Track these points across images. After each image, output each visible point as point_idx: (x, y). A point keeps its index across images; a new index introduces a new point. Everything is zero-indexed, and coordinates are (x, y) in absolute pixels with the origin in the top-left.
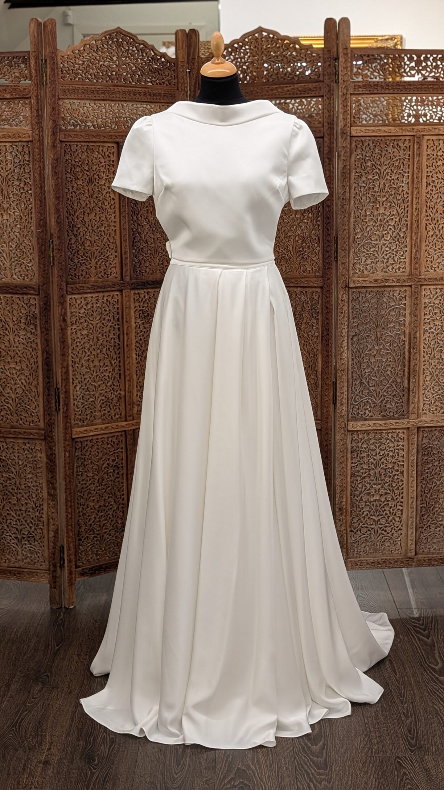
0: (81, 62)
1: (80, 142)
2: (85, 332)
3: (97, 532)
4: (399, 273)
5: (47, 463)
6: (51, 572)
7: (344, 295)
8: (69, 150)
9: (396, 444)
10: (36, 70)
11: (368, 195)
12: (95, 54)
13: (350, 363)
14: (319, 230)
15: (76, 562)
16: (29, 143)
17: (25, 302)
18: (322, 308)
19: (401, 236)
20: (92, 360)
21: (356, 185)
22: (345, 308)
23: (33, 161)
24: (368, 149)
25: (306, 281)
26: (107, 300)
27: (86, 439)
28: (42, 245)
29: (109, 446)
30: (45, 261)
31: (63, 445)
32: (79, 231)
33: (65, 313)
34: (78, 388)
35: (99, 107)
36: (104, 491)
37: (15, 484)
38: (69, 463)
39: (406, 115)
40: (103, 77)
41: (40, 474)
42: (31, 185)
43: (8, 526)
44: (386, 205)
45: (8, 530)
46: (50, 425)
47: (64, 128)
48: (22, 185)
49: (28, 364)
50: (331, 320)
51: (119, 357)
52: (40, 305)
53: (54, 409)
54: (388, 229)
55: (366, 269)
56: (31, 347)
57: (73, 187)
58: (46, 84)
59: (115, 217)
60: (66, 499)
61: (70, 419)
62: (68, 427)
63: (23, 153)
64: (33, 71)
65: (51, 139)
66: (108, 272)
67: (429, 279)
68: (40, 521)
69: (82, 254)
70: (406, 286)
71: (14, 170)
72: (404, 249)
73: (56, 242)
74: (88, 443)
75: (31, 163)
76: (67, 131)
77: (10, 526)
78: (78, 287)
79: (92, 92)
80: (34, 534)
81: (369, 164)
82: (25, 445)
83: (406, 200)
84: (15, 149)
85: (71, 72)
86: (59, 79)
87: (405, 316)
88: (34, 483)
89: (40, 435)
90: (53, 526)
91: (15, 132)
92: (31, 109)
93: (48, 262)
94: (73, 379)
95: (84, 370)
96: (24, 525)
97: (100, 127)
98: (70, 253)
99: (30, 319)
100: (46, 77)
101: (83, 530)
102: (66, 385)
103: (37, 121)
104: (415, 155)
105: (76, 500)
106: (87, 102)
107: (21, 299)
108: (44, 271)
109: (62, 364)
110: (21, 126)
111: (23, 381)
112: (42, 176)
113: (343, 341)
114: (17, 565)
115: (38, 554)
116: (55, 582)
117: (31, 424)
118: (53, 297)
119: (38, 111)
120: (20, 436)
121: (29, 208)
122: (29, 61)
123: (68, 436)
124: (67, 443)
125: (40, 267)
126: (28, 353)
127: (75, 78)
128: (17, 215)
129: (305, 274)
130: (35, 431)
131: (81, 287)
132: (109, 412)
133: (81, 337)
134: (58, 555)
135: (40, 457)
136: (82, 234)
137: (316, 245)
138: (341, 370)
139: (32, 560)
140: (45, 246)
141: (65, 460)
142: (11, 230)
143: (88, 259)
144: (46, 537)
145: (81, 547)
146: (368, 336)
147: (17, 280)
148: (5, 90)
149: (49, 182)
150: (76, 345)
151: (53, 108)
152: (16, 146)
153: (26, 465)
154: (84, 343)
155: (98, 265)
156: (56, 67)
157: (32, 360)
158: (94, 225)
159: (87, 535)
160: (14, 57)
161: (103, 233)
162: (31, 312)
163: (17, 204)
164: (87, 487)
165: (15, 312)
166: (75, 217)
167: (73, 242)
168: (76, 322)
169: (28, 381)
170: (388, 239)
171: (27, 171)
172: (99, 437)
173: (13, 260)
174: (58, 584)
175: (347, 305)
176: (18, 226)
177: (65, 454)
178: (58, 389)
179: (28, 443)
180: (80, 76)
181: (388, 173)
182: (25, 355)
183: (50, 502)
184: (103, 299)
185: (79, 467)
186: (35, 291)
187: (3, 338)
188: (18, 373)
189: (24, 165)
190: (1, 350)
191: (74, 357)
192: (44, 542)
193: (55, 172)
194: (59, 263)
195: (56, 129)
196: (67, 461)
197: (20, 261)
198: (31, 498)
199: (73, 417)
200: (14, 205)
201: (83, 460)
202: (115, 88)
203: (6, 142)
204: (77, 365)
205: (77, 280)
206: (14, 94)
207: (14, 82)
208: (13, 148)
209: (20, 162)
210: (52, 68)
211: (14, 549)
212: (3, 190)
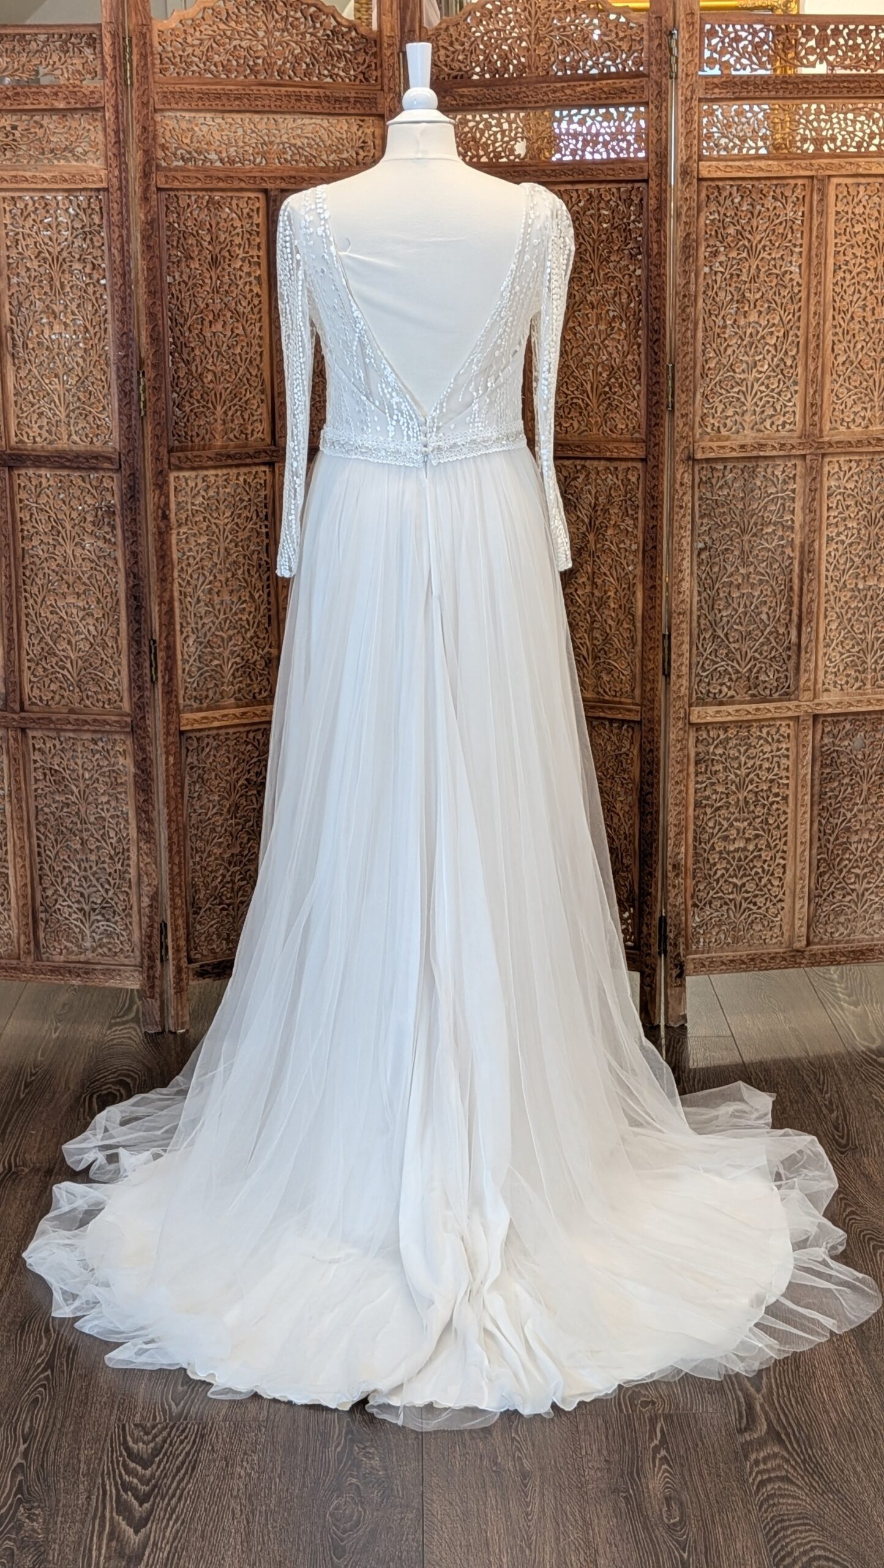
0: (197, 42)
1: (195, 190)
2: (203, 539)
3: (228, 902)
4: (783, 433)
5: (135, 775)
6: (145, 969)
7: (686, 475)
8: (175, 205)
9: (775, 746)
10: (114, 57)
11: (728, 288)
12: (222, 26)
13: (696, 599)
14: (639, 355)
15: (188, 952)
16: (101, 193)
17: (94, 483)
18: (644, 499)
19: (789, 363)
20: (216, 590)
21: (707, 270)
22: (687, 498)
23: (109, 226)
24: (728, 202)
25: (617, 448)
26: (245, 481)
27: (206, 733)
28: (126, 380)
29: (250, 747)
30: (130, 408)
31: (163, 743)
32: (192, 355)
33: (167, 504)
34: (191, 641)
36: (240, 827)
37: (77, 813)
38: (175, 776)
39: (798, 138)
40: (239, 69)
41: (123, 796)
42: (104, 270)
43: (65, 890)
44: (762, 306)
45: (65, 896)
46: (141, 707)
47: (164, 164)
48: (88, 270)
49: (100, 596)
50: (661, 520)
51: (268, 586)
52: (121, 490)
53: (148, 679)
54: (765, 352)
55: (725, 425)
56: (105, 565)
57: (182, 273)
58: (133, 83)
59: (260, 329)
60: (170, 839)
61: (176, 697)
62: (172, 711)
63: (90, 211)
64: (108, 59)
65: (141, 185)
66: (246, 429)
67: (837, 442)
68: (124, 879)
69: (199, 397)
70: (796, 457)
71: (73, 243)
72: (793, 389)
73: (150, 374)
74: (211, 740)
75: (105, 230)
76: (170, 170)
77: (69, 889)
78: (190, 456)
79: (218, 97)
80: (113, 903)
81: (731, 230)
82: (96, 744)
83: (798, 297)
84: (75, 204)
85: (178, 60)
86: (154, 73)
87: (793, 512)
88: (112, 812)
89: (123, 724)
90: (149, 888)
91: (73, 171)
92: (105, 129)
93: (136, 411)
94: (181, 624)
95: (202, 609)
96: (95, 886)
97: (232, 162)
98: (175, 395)
99: (103, 515)
100: (131, 69)
101: (202, 896)
102: (169, 635)
103: (114, 150)
104: (815, 213)
105: (189, 843)
106: (209, 116)
107: (87, 479)
108: (130, 427)
109: (161, 597)
110: (85, 161)
111: (92, 628)
112: (126, 253)
113: (683, 559)
114: (82, 958)
115: (122, 938)
116: (152, 987)
117: (107, 706)
118: (144, 475)
119: (117, 133)
120: (86, 727)
121: (101, 312)
122: (101, 43)
123: (173, 727)
124: (171, 739)
125: (121, 420)
126: (100, 577)
127: (186, 71)
128: (79, 326)
129: (614, 436)
130: (114, 718)
131: (196, 456)
132: (248, 685)
133: (197, 548)
134: (156, 939)
135: (123, 765)
136: (198, 359)
137: (634, 382)
138: (680, 613)
139: (110, 950)
141: (167, 770)
142: (68, 352)
143: (210, 405)
144: (135, 908)
145: (198, 927)
146: (726, 550)
147: (80, 443)
148: (56, 94)
150: (186, 562)
151: (145, 129)
152: (77, 197)
153: (98, 779)
154: (202, 559)
155: (229, 417)
156: (149, 50)
157: (107, 590)
158: (220, 344)
159: (208, 905)
160: (71, 35)
161: (238, 358)
162: (105, 503)
163: (79, 306)
164: (209, 819)
165: (75, 503)
166: (186, 328)
167: (182, 374)
168: (186, 519)
169: (99, 629)
170: (764, 369)
171: (96, 244)
172: (231, 731)
173: (71, 408)
174: (157, 990)
175: (690, 492)
176: (81, 345)
177: (167, 759)
178: (155, 642)
179: (102, 739)
180: (195, 68)
181: (764, 247)
182: (94, 581)
183: (142, 844)
184: (237, 479)
185: (194, 782)
186: (112, 463)
187: (51, 550)
188: (81, 614)
189: (90, 233)
190: (50, 572)
191: (184, 584)
192: (131, 916)
193: (149, 247)
194: (155, 412)
195: (151, 166)
196: (173, 773)
197: (84, 409)
198: (106, 838)
199: (182, 692)
200: (74, 306)
201: (200, 771)
202: (262, 88)
203: (57, 190)
204: (189, 599)
205: (190, 444)
206: (72, 101)
207: (71, 81)
208: (71, 201)
209: (83, 227)
210: (141, 54)
211: (77, 930)
212: (52, 279)
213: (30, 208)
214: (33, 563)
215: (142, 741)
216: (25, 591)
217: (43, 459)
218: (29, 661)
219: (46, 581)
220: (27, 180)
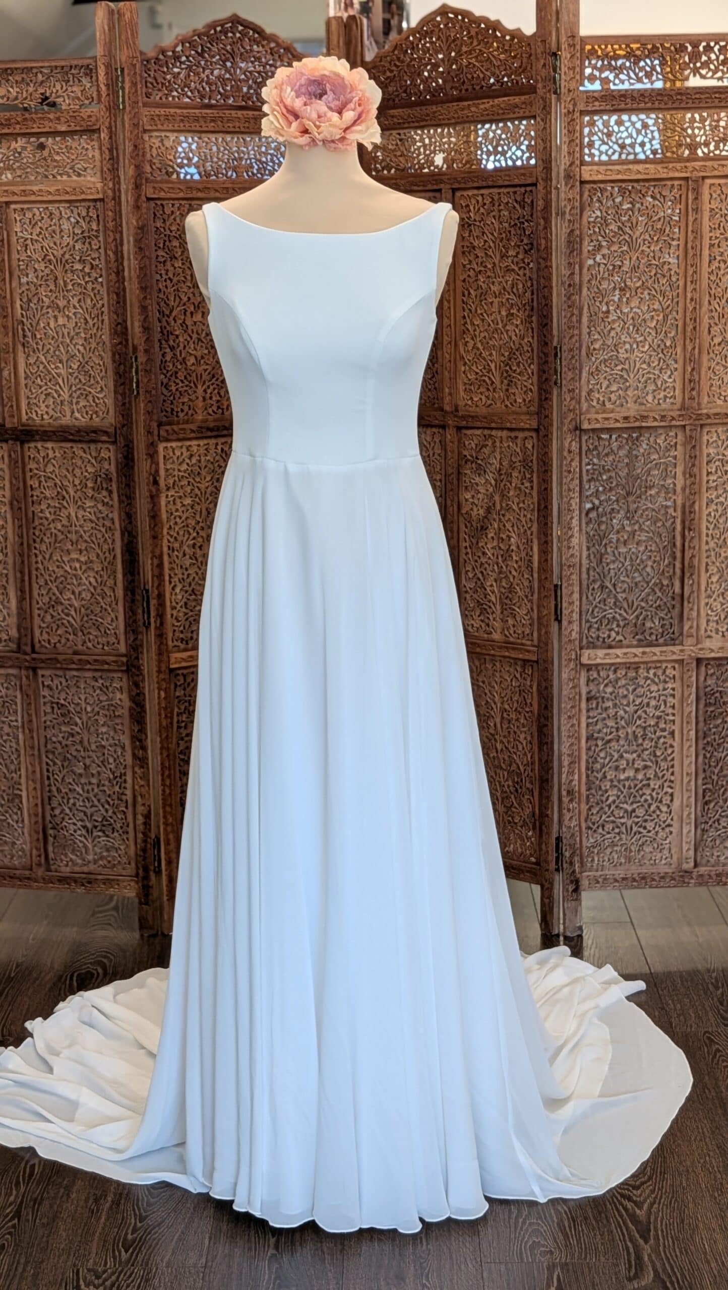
0: (176, 71)
1: (177, 200)
2: (188, 501)
4: (664, 406)
5: (131, 709)
6: (140, 878)
7: (574, 443)
8: (161, 212)
10: (108, 85)
11: (611, 278)
12: (198, 58)
13: (585, 553)
14: (532, 337)
16: (98, 203)
17: (94, 454)
18: (537, 465)
19: (668, 344)
20: (199, 544)
21: (591, 262)
22: (575, 463)
23: (105, 231)
24: (610, 202)
25: (515, 419)
26: (222, 450)
27: (191, 669)
28: (120, 364)
30: (124, 388)
31: (156, 680)
32: (177, 341)
33: (157, 471)
34: (178, 590)
35: (207, 143)
37: (81, 742)
38: (165, 709)
40: (211, 94)
41: (119, 727)
42: (101, 269)
43: (71, 810)
44: (642, 293)
45: (71, 815)
46: (135, 648)
47: (152, 177)
48: (87, 270)
49: (100, 552)
52: (117, 460)
53: (141, 623)
54: (646, 334)
55: (610, 399)
56: (104, 525)
57: (167, 271)
58: (124, 108)
60: (162, 764)
61: (166, 639)
62: (162, 652)
63: (87, 219)
64: (103, 88)
65: (132, 194)
66: (223, 404)
67: (715, 414)
68: (122, 800)
69: (183, 378)
70: (676, 426)
71: (74, 246)
72: (673, 366)
73: (142, 358)
75: (101, 234)
76: (157, 182)
77: (74, 808)
78: (176, 430)
79: (196, 120)
80: (112, 821)
81: (613, 227)
82: (96, 681)
83: (676, 285)
84: (75, 213)
85: (160, 86)
86: (143, 98)
87: (675, 476)
88: (111, 741)
89: (120, 664)
90: (143, 808)
91: (75, 185)
92: (100, 148)
93: (129, 390)
94: (170, 575)
95: (187, 562)
96: (96, 806)
97: (208, 175)
98: (163, 376)
99: (102, 481)
100: (123, 97)
102: (159, 585)
103: (110, 167)
104: (690, 210)
105: (177, 768)
106: (189, 135)
107: (87, 450)
108: (124, 404)
109: (152, 552)
110: (85, 176)
111: (92, 580)
112: (119, 254)
114: (86, 869)
115: (120, 852)
116: (146, 895)
117: (106, 648)
118: (138, 446)
119: (111, 151)
120: (88, 666)
121: (99, 306)
122: (97, 73)
123: (164, 665)
124: (162, 676)
125: (116, 399)
126: (99, 536)
127: (167, 97)
128: (80, 318)
129: (514, 409)
130: (112, 658)
131: (181, 429)
133: (183, 508)
134: (150, 852)
135: (120, 700)
136: (182, 346)
137: (528, 361)
138: (570, 566)
139: (109, 862)
140: (125, 366)
141: (159, 703)
142: (71, 341)
143: (192, 385)
144: (131, 825)
146: (613, 509)
147: (81, 420)
148: (58, 119)
149: (131, 265)
150: (173, 521)
151: (135, 146)
152: (77, 207)
153: (99, 712)
154: (187, 518)
155: (208, 395)
156: (138, 79)
157: (106, 547)
158: (200, 332)
160: (71, 67)
162: (103, 471)
163: (79, 301)
165: (77, 472)
166: (171, 318)
167: (168, 358)
168: (174, 484)
170: (645, 349)
171: (94, 247)
173: (74, 388)
174: (151, 897)
175: (578, 458)
176: (82, 335)
177: (159, 694)
178: (147, 591)
179: (101, 677)
180: (175, 93)
181: (643, 241)
182: (94, 539)
183: (136, 769)
184: (216, 448)
185: (181, 713)
186: (109, 437)
187: (58, 513)
188: (84, 567)
189: (89, 237)
190: (56, 532)
191: (172, 540)
192: (127, 833)
193: (140, 248)
194: (146, 391)
195: (141, 179)
196: (163, 705)
197: (85, 390)
198: (106, 764)
199: (170, 635)
200: (74, 301)
201: (187, 704)
202: (233, 112)
203: (60, 202)
204: (176, 553)
205: (176, 419)
206: (72, 124)
207: (72, 107)
208: (72, 211)
209: (83, 232)
210: (132, 82)
211: (81, 845)
212: (56, 278)
213: (37, 217)
214: (41, 524)
215: (136, 678)
216: (35, 548)
217: (49, 434)
218: (39, 609)
219: (53, 540)
220: (34, 194)
